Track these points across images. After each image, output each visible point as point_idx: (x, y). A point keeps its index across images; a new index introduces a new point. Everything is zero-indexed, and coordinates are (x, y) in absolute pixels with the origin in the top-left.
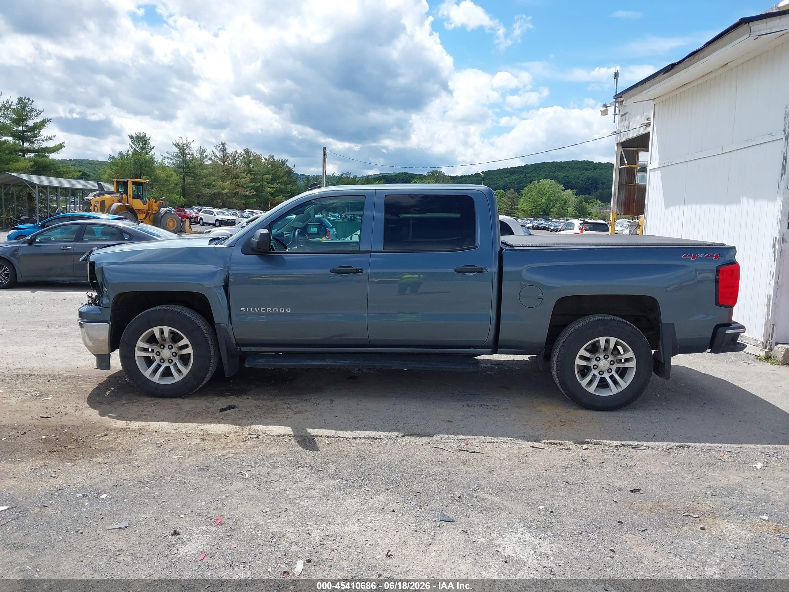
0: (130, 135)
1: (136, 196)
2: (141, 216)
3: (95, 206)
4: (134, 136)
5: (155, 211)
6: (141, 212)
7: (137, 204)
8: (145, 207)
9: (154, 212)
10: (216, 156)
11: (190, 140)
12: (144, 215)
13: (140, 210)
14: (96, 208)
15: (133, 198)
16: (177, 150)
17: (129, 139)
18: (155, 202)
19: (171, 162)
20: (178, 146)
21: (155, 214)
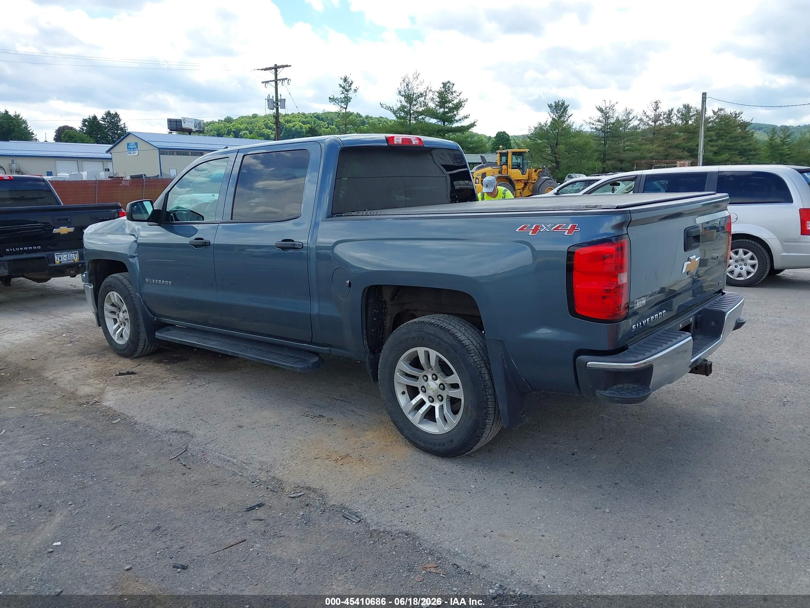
0: (549, 104)
1: (517, 166)
2: (519, 186)
3: (477, 178)
4: (553, 104)
5: (535, 180)
6: (520, 182)
7: (515, 174)
8: (525, 177)
9: (533, 182)
10: (647, 117)
11: (613, 102)
12: (523, 185)
13: (519, 180)
14: (477, 180)
15: (512, 168)
16: (599, 114)
17: (548, 108)
18: (535, 171)
19: (594, 126)
20: (601, 110)
21: (534, 183)
